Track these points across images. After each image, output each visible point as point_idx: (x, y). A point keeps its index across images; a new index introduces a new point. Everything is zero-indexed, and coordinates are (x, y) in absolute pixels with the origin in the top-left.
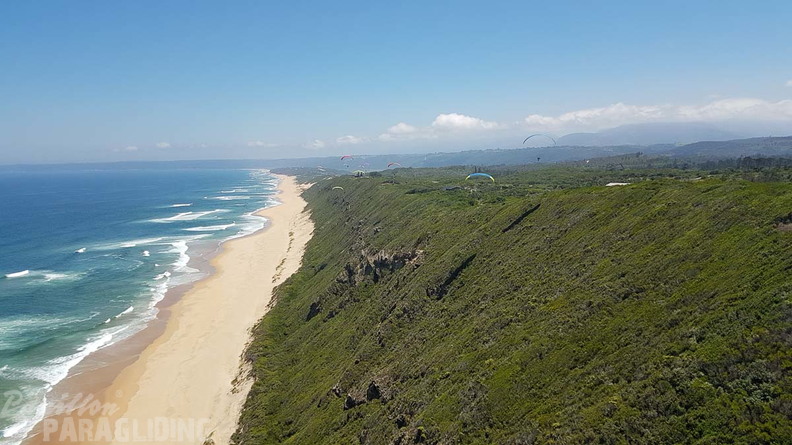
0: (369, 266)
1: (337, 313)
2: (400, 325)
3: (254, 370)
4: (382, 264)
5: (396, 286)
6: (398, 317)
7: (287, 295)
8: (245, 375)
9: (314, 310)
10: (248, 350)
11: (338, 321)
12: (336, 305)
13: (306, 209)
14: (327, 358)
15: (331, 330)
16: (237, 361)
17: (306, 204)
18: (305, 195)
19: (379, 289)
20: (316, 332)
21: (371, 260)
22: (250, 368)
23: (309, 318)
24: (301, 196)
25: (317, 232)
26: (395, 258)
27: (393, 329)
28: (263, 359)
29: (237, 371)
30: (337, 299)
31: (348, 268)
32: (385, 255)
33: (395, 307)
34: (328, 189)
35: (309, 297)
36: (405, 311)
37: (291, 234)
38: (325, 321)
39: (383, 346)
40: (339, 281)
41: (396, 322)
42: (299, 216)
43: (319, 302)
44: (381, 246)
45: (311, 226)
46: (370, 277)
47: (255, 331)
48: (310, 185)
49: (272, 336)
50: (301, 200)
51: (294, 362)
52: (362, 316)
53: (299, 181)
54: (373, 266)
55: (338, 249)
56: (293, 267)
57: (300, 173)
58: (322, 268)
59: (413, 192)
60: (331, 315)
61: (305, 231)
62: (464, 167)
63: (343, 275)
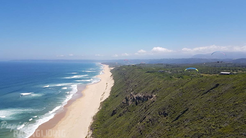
0: (134, 99)
1: (122, 115)
2: (148, 126)
3: (93, 134)
4: (139, 98)
5: (145, 108)
6: (147, 122)
7: (105, 105)
8: (90, 135)
9: (114, 113)
10: (91, 125)
11: (122, 119)
12: (121, 112)
13: (112, 76)
14: (119, 134)
15: (120, 122)
16: (87, 129)
17: (111, 74)
18: (111, 71)
19: (138, 108)
20: (115, 121)
21: (135, 96)
22: (91, 133)
23: (112, 115)
24: (110, 71)
25: (115, 84)
26: (144, 97)
27: (145, 127)
28: (96, 130)
29: (87, 133)
30: (122, 109)
31: (126, 98)
32: (140, 95)
33: (145, 117)
34: (118, 70)
35: (112, 108)
36: (150, 120)
37: (107, 84)
38: (118, 118)
39: (141, 134)
40: (123, 103)
41: (146, 124)
42: (110, 78)
43: (116, 110)
44: (138, 91)
45: (113, 82)
46: (134, 103)
47: (94, 118)
48: (113, 68)
49: (99, 121)
50: (110, 73)
51: (107, 133)
52: (132, 118)
53: (110, 67)
54: (135, 98)
55: (122, 90)
56: (107, 95)
57: (110, 64)
58: (117, 96)
59: (148, 72)
60: (120, 116)
61: (111, 83)
62: (162, 64)
63: (124, 101)
